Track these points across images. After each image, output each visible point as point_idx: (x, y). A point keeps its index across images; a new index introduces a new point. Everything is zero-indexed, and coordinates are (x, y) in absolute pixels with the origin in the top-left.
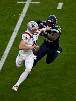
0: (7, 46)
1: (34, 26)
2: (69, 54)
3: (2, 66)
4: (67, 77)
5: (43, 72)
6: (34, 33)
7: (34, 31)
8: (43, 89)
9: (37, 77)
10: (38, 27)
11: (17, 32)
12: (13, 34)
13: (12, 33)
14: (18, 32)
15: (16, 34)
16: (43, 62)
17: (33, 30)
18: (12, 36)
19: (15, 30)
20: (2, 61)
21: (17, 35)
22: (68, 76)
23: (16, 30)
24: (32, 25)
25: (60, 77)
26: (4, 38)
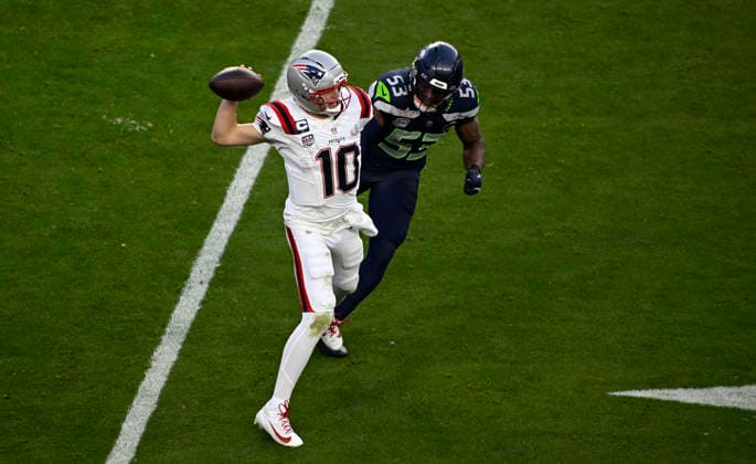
0: (277, 86)
1: (320, 74)
2: (581, 128)
3: (251, 182)
4: (573, 236)
5: (455, 213)
6: (328, 110)
7: (327, 98)
8: (453, 297)
9: (422, 239)
10: (342, 74)
11: (326, 17)
12: (303, 28)
13: (301, 22)
14: (329, 17)
15: (322, 28)
16: (453, 166)
17: (321, 92)
18: (301, 36)
19: (314, 6)
20: (251, 161)
21: (324, 33)
22: (575, 231)
23: (321, 6)
24: (310, 68)
25: (536, 239)
26: (260, 47)
